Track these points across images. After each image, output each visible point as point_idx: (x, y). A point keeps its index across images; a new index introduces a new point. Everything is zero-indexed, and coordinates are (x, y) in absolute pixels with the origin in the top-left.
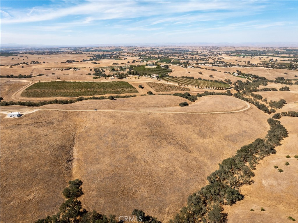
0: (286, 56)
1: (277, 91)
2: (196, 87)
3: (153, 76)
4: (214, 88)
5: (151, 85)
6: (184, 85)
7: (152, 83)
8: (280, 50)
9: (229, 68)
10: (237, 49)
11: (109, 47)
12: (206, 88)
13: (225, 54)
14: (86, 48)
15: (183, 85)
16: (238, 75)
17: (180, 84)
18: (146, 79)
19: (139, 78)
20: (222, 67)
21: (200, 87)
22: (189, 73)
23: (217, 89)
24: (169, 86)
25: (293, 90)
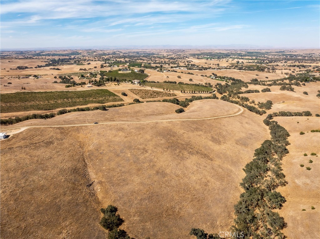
0: (249, 58)
1: (259, 92)
2: (182, 92)
3: (134, 82)
4: (199, 92)
5: (134, 91)
6: (170, 91)
7: (135, 89)
8: (242, 53)
9: (204, 71)
10: (202, 52)
11: (64, 51)
12: (192, 92)
13: (192, 57)
14: (35, 52)
15: (168, 90)
16: (216, 78)
17: (165, 90)
18: (128, 86)
19: (119, 84)
20: (197, 70)
21: (186, 92)
22: (168, 77)
23: (203, 93)
24: (154, 92)
25: (274, 91)
